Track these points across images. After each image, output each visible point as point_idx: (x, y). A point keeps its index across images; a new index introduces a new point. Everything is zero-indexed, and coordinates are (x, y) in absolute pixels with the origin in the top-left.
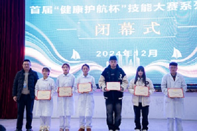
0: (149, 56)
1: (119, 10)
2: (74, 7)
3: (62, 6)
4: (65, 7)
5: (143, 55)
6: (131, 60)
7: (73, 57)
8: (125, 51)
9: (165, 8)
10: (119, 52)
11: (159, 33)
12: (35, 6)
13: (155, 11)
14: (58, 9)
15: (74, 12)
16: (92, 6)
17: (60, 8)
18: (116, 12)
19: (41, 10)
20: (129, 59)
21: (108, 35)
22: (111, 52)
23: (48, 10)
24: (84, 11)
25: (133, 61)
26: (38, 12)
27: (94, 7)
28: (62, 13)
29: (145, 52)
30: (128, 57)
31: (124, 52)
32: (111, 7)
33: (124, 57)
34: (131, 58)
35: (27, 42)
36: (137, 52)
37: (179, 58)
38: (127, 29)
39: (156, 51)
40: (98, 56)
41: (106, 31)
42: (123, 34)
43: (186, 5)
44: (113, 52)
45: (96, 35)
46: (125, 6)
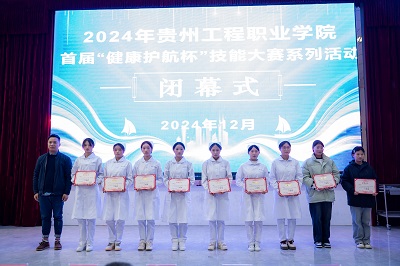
0: (242, 129)
1: (196, 58)
2: (127, 53)
3: (110, 53)
4: (113, 53)
5: (232, 127)
6: (215, 135)
7: (125, 130)
8: (206, 120)
9: (265, 56)
10: (197, 122)
11: (257, 94)
12: (68, 53)
13: (250, 60)
14: (102, 56)
15: (126, 62)
16: (155, 52)
17: (106, 55)
18: (191, 61)
19: (77, 59)
20: (212, 133)
21: (179, 95)
22: (183, 122)
23: (87, 58)
24: (143, 60)
25: (217, 136)
26: (73, 63)
27: (158, 54)
28: (109, 63)
29: (236, 123)
30: (211, 130)
31: (203, 123)
32: (184, 53)
33: (204, 131)
34: (215, 131)
35: (54, 108)
36: (223, 123)
37: (287, 133)
38: (208, 87)
39: (253, 121)
40: (163, 128)
41: (176, 90)
42: (202, 95)
43: (294, 54)
44: (188, 123)
45: (161, 96)
46: (206, 52)
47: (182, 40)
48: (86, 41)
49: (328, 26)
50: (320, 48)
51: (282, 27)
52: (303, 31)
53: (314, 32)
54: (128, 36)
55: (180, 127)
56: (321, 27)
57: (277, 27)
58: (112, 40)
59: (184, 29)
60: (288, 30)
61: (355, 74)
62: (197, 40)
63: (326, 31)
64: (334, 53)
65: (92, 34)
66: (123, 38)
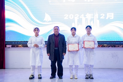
0: (107, 18)
5: (101, 18)
8: (88, 14)
10: (83, 15)
22: (76, 15)
25: (93, 22)
29: (104, 15)
30: (90, 19)
31: (86, 16)
33: (86, 19)
34: (92, 20)
36: (97, 15)
39: (113, 14)
40: (65, 18)
44: (78, 15)
45: (64, 1)
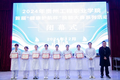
0: (72, 40)
1: (58, 18)
2: (36, 17)
3: (31, 16)
5: (69, 40)
6: (64, 42)
7: (36, 41)
8: (61, 38)
9: (79, 18)
10: (58, 38)
11: (76, 30)
12: (18, 16)
13: (75, 19)
14: (29, 17)
15: (36, 19)
16: (45, 16)
18: (56, 19)
19: (21, 18)
20: (63, 42)
21: (53, 30)
22: (54, 38)
23: (24, 18)
24: (41, 19)
26: (19, 20)
28: (31, 20)
29: (70, 38)
32: (54, 17)
33: (60, 41)
34: (64, 41)
35: (13, 34)
36: (66, 39)
37: (86, 41)
38: (62, 27)
39: (75, 38)
40: (48, 40)
41: (52, 28)
42: (60, 30)
43: (88, 17)
44: (55, 38)
45: (47, 30)
46: (61, 17)
47: (53, 13)
48: (23, 13)
49: (98, 9)
50: (96, 16)
51: (84, 9)
52: (90, 10)
53: (94, 10)
54: (36, 11)
55: (53, 40)
56: (96, 9)
57: (83, 9)
58: (31, 13)
59: (54, 9)
60: (86, 10)
61: (107, 23)
62: (58, 13)
63: (97, 10)
64: (100, 17)
65: (25, 11)
66: (35, 12)
